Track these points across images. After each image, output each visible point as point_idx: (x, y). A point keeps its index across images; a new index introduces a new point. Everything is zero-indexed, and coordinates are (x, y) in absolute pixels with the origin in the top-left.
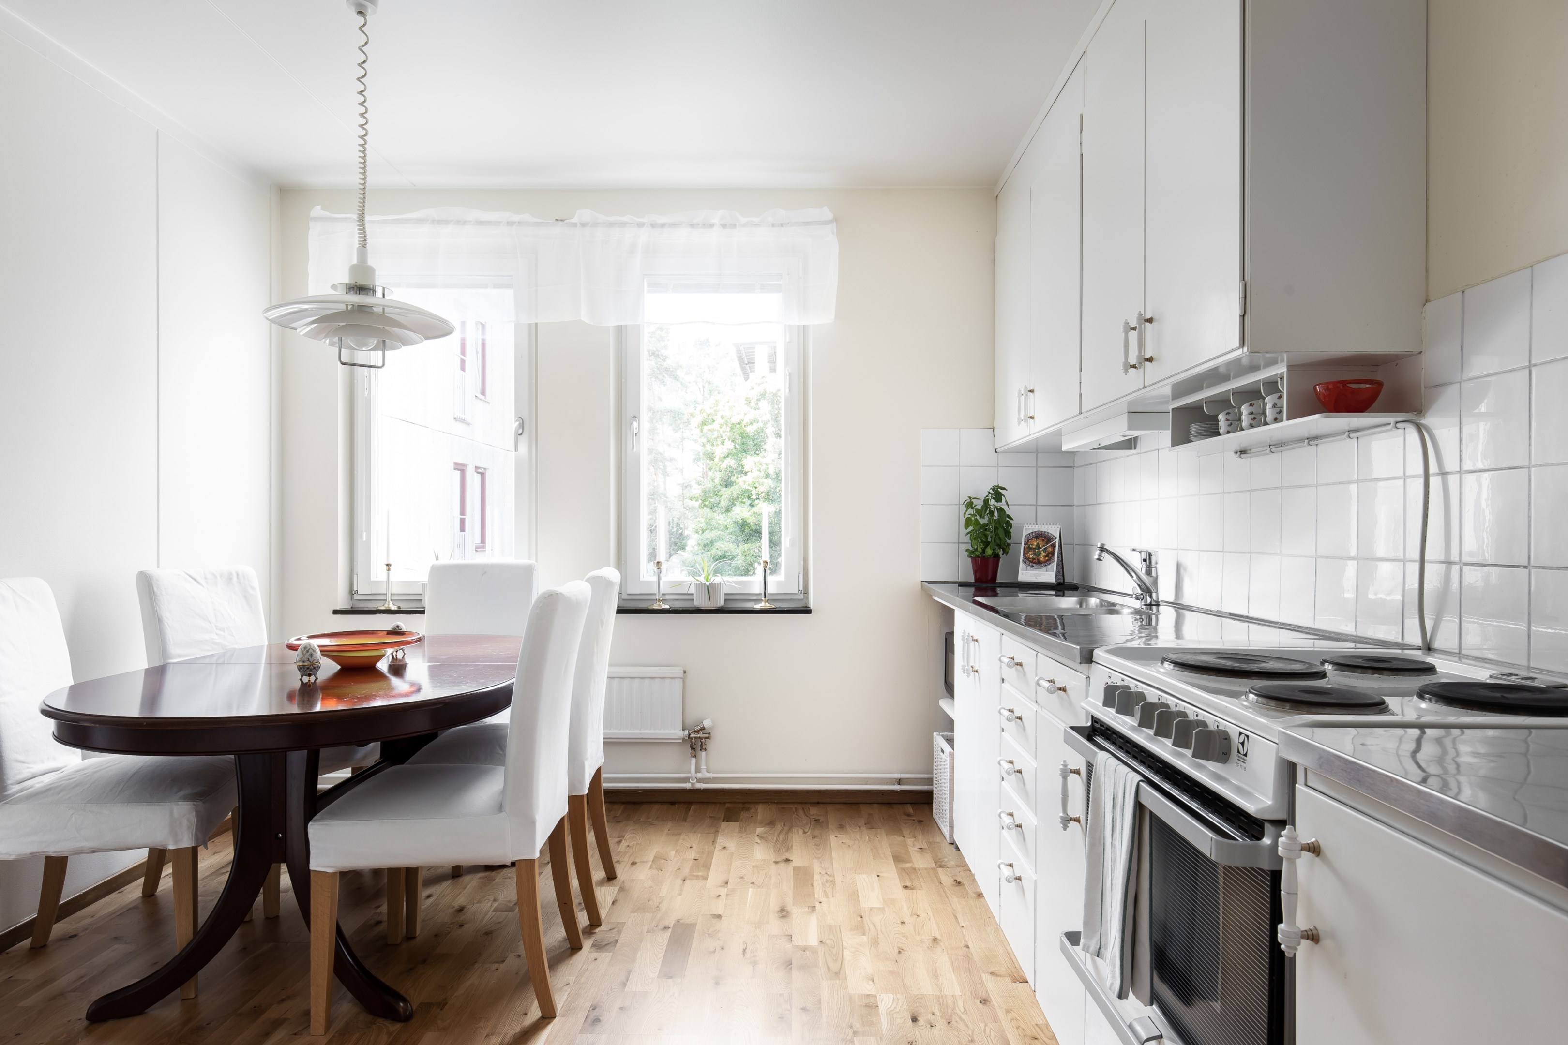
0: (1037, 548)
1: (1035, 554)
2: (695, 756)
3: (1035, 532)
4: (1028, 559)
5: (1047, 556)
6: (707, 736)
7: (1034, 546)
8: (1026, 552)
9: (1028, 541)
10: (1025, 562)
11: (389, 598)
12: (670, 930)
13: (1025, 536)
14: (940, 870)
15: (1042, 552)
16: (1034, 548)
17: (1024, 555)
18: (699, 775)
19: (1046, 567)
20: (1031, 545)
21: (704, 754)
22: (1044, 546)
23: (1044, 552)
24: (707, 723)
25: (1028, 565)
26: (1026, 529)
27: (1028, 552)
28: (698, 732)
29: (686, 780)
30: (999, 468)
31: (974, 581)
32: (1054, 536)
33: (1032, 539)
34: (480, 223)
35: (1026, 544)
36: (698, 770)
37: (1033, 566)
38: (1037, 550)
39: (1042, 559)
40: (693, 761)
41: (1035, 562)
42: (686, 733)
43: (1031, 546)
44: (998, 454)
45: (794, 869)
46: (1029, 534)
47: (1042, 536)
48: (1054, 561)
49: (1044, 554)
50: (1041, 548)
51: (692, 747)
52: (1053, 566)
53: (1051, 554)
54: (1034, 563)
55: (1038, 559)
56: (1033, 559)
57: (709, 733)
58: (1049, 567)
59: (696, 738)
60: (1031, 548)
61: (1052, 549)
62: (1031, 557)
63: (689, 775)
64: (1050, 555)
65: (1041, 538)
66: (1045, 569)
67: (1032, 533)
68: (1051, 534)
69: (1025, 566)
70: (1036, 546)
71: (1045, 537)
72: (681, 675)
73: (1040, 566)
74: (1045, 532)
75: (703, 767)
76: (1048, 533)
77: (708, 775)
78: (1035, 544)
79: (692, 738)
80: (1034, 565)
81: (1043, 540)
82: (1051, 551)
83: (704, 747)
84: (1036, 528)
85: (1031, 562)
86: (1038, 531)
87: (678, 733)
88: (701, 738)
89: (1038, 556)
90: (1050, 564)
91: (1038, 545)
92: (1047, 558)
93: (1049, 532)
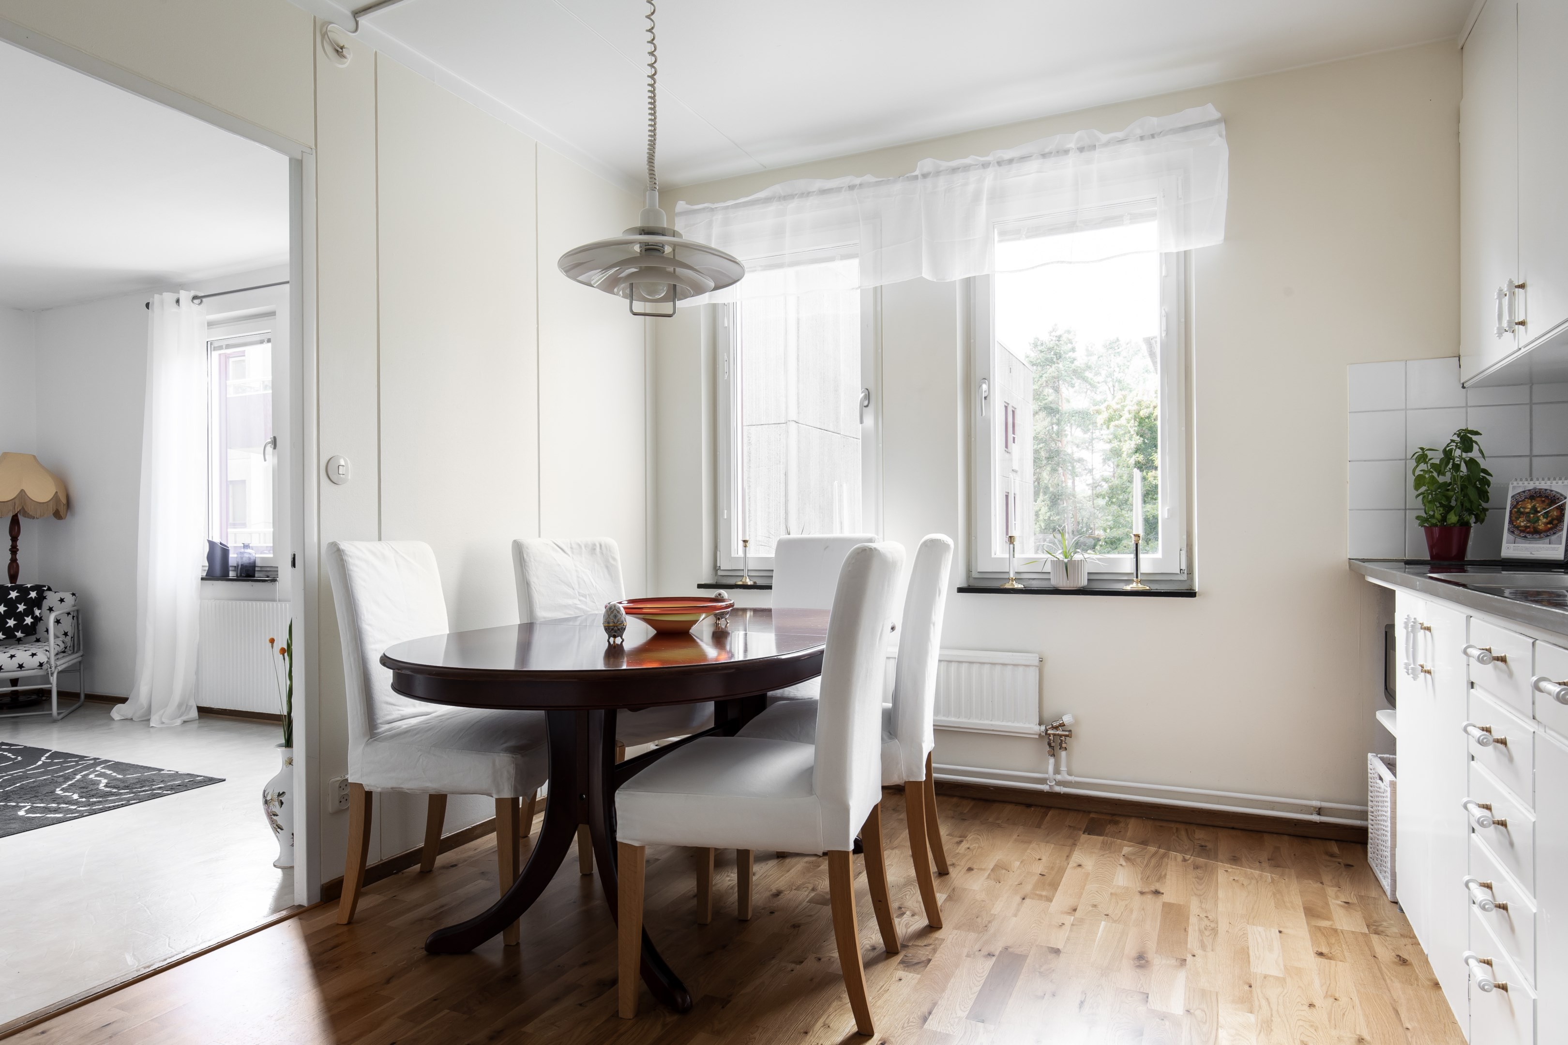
0: (1533, 512)
1: (1529, 521)
2: (1053, 755)
3: (1529, 490)
4: (1517, 527)
5: (1550, 522)
6: (1067, 733)
7: (1527, 510)
8: (1514, 518)
9: (1517, 503)
10: (1513, 532)
11: (745, 573)
12: (994, 959)
13: (1512, 497)
14: (1375, 938)
15: (1541, 518)
16: (1527, 513)
17: (1511, 522)
18: (1059, 777)
19: (1549, 537)
20: (1523, 508)
21: (1063, 754)
22: (1544, 509)
23: (1544, 517)
24: (1067, 719)
25: (1517, 535)
26: (1514, 488)
27: (1517, 519)
28: (1056, 728)
29: (1043, 781)
30: (1469, 409)
31: (1430, 559)
32: (1562, 495)
33: (1523, 500)
34: (823, 192)
35: (1514, 507)
36: (1057, 771)
37: (1525, 537)
38: (1532, 516)
39: (1541, 526)
40: (1052, 761)
41: (1531, 532)
42: (1043, 728)
43: (1522, 510)
44: (1467, 391)
45: (1165, 905)
46: (1519, 493)
47: (1540, 496)
48: (1562, 529)
49: (1545, 520)
50: (1539, 512)
51: (1049, 744)
52: (1561, 537)
53: (1558, 520)
54: (1528, 533)
55: (1534, 528)
56: (1526, 527)
57: (1070, 731)
58: (1554, 538)
59: (1054, 735)
60: (1522, 513)
61: (1559, 514)
62: (1522, 524)
63: (1046, 776)
64: (1555, 522)
65: (1539, 499)
66: (1547, 540)
67: (1524, 492)
68: (1556, 492)
69: (1512, 537)
70: (1531, 509)
71: (1547, 497)
72: (1036, 662)
73: (1538, 536)
74: (1546, 490)
75: (1063, 768)
76: (1552, 491)
77: (1069, 778)
78: (1530, 507)
79: (1049, 735)
80: (1527, 535)
81: (1543, 502)
82: (1557, 516)
83: (1064, 745)
84: (1530, 485)
85: (1522, 531)
86: (1535, 489)
87: (1033, 727)
88: (1061, 736)
89: (1534, 523)
90: (1554, 533)
91: (1535, 511)
92: (1549, 526)
93: (1553, 489)
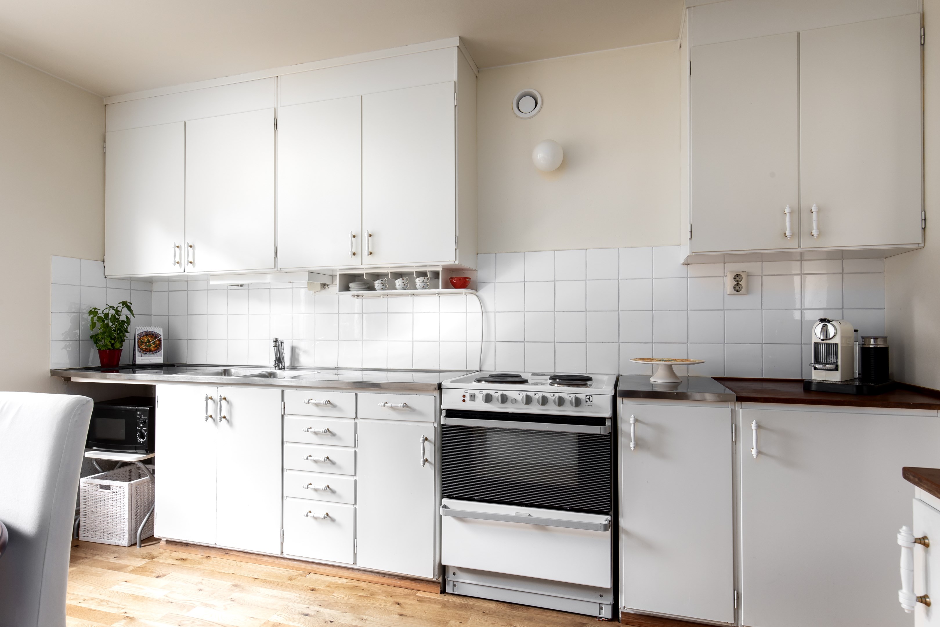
0: (148, 342)
1: (147, 346)
3: (145, 332)
4: (142, 349)
5: (156, 347)
7: (146, 341)
8: (140, 345)
9: (141, 338)
10: (140, 351)
13: (138, 335)
15: (152, 344)
16: (146, 342)
17: (139, 346)
19: (156, 353)
20: (143, 340)
22: (153, 340)
23: (153, 344)
25: (142, 353)
26: (138, 330)
27: (142, 345)
30: (107, 289)
31: (100, 366)
32: (159, 334)
33: (143, 336)
35: (139, 339)
37: (146, 354)
38: (148, 343)
39: (153, 349)
41: (148, 351)
43: (143, 341)
44: (107, 279)
46: (140, 333)
47: (150, 335)
48: (161, 350)
49: (153, 346)
50: (151, 342)
52: (161, 353)
53: (159, 345)
54: (147, 352)
55: (149, 349)
56: (146, 349)
58: (158, 353)
60: (143, 342)
61: (159, 343)
62: (144, 347)
64: (158, 346)
65: (150, 336)
66: (156, 355)
67: (143, 332)
68: (156, 333)
69: (140, 354)
70: (147, 340)
71: (153, 335)
73: (152, 353)
74: (152, 332)
76: (155, 332)
78: (146, 339)
80: (147, 353)
81: (152, 337)
82: (158, 344)
84: (145, 329)
85: (144, 351)
86: (147, 331)
89: (149, 347)
90: (158, 352)
91: (148, 340)
92: (156, 348)
93: (155, 331)
